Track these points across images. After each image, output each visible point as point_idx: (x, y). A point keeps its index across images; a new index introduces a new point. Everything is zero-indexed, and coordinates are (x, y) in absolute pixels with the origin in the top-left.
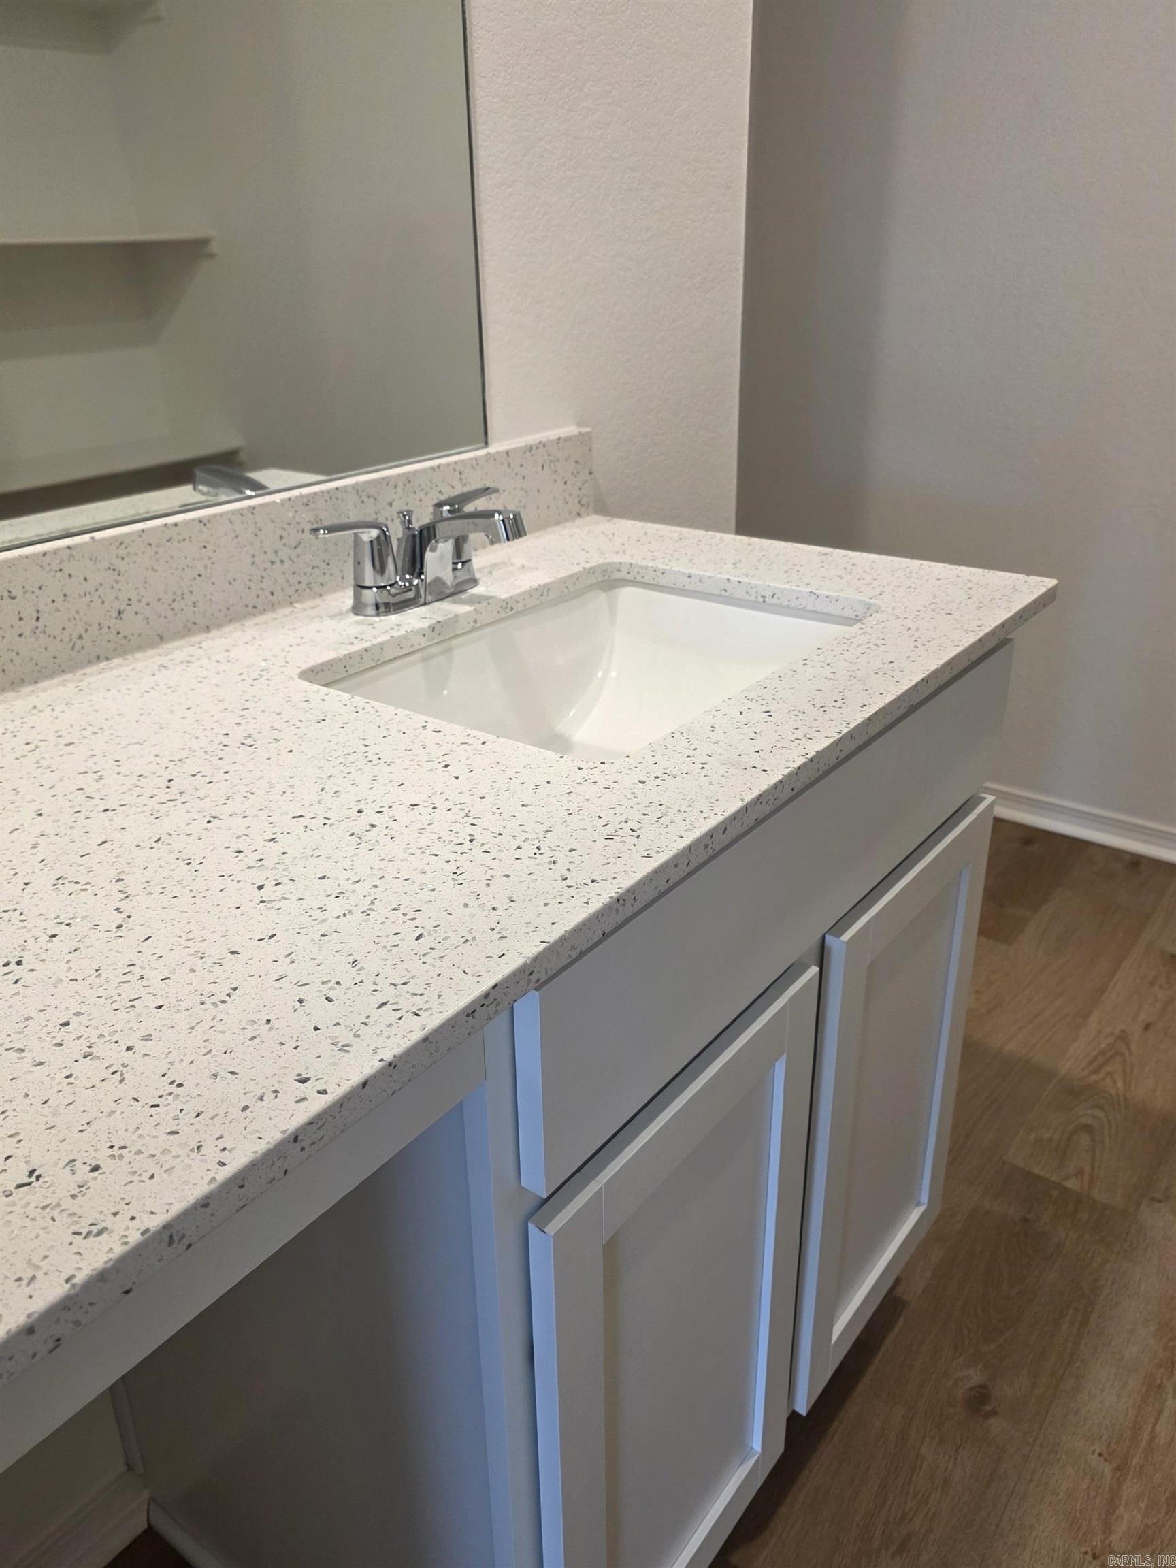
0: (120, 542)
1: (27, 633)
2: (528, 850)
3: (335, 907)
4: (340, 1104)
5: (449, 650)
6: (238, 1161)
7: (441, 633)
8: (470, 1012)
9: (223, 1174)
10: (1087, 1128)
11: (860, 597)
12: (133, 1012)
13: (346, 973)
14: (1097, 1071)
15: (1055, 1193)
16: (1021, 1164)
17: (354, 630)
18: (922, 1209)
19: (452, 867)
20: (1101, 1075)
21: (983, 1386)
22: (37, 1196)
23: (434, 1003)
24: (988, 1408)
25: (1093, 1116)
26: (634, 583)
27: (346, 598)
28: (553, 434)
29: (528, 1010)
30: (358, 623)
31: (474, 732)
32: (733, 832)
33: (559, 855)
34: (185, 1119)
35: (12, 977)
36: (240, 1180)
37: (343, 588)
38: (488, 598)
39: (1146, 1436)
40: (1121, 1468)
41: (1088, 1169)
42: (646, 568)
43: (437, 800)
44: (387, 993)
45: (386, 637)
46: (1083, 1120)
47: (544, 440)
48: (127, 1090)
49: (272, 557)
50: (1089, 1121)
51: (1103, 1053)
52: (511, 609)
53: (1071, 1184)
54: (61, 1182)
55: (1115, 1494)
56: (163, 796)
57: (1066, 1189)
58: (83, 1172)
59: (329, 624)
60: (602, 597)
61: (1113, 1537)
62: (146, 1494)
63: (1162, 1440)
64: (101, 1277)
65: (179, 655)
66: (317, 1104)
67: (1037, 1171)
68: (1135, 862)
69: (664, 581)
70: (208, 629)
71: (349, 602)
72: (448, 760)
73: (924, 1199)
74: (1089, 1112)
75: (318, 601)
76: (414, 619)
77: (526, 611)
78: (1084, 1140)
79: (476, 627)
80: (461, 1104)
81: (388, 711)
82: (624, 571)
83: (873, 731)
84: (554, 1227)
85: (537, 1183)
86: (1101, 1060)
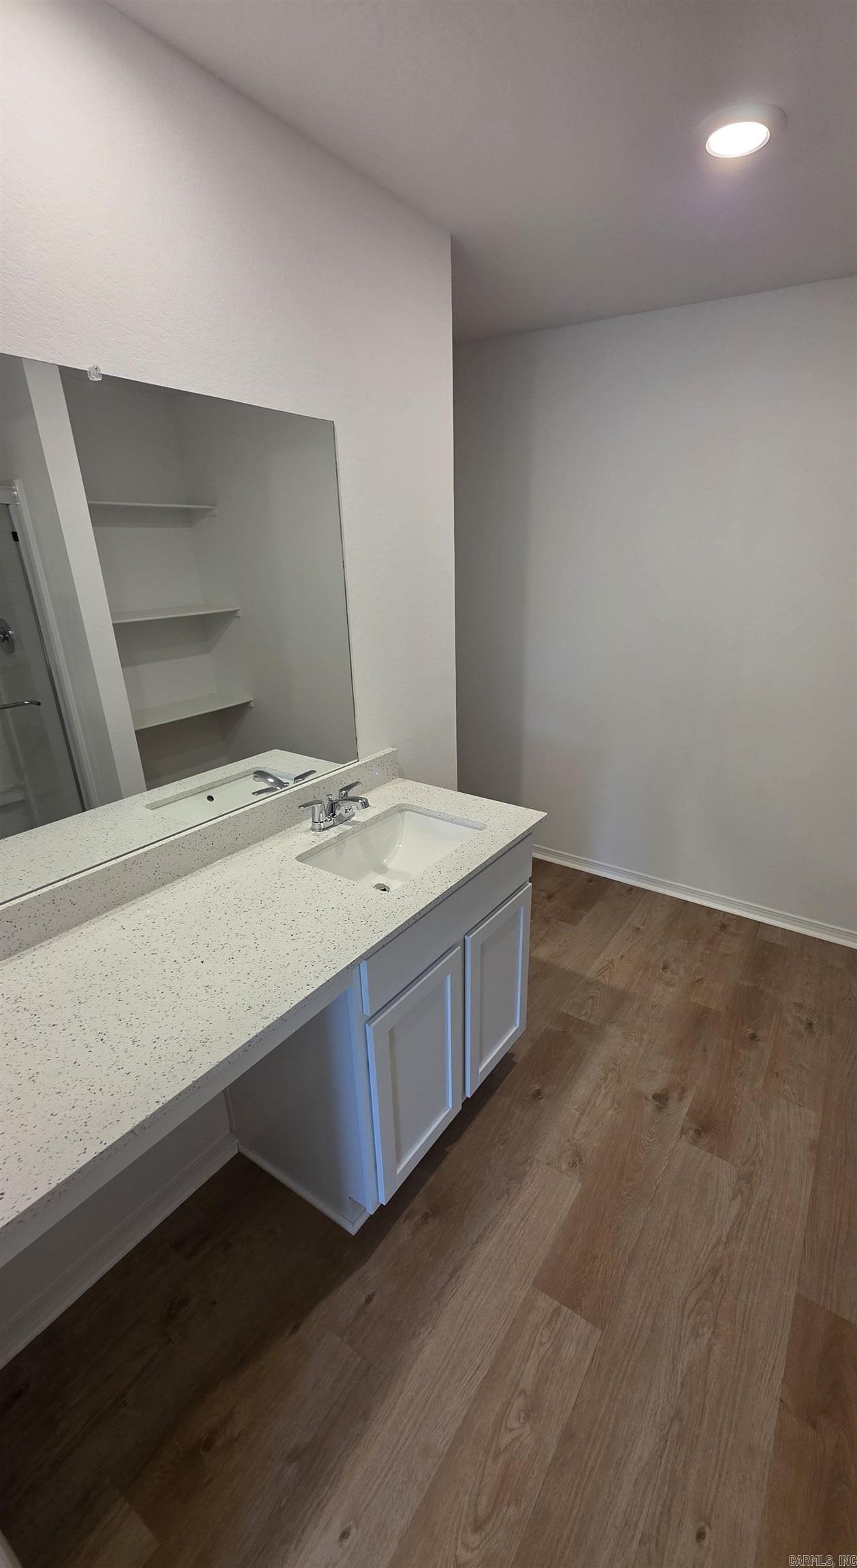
0: (237, 816)
1: (209, 849)
2: (364, 922)
3: (313, 941)
4: (317, 990)
5: (344, 842)
6: (295, 1003)
7: (341, 837)
8: (347, 968)
9: (292, 1006)
10: (592, 997)
11: (481, 821)
12: (265, 970)
13: (317, 959)
14: (600, 975)
15: (576, 1022)
16: (565, 1012)
17: (313, 838)
18: (517, 1027)
19: (343, 928)
20: (601, 976)
21: (540, 1090)
22: (252, 1011)
23: (338, 966)
24: (540, 1097)
25: (595, 993)
26: (410, 810)
27: (308, 824)
28: (381, 753)
29: (364, 965)
30: (314, 835)
31: (351, 881)
32: (422, 914)
33: (372, 924)
34: (282, 994)
35: (232, 962)
36: (295, 1007)
37: (307, 819)
38: (358, 822)
39: (592, 1103)
40: (582, 1114)
41: (589, 1013)
42: (414, 806)
43: (340, 906)
44: (327, 964)
45: (323, 841)
46: (591, 994)
47: (379, 756)
48: (267, 989)
49: (284, 812)
50: (594, 994)
51: (603, 968)
52: (365, 825)
53: (583, 1018)
54: (257, 1009)
55: (579, 1121)
56: (260, 906)
57: (580, 1020)
58: (261, 1007)
59: (304, 836)
60: (399, 814)
61: (576, 1135)
62: (237, 1141)
63: (597, 1104)
64: (269, 1026)
65: (256, 851)
66: (312, 990)
67: (571, 1014)
68: (631, 888)
69: (420, 811)
70: (264, 839)
71: (310, 825)
72: (342, 892)
73: (518, 1023)
74: (594, 991)
75: (299, 825)
76: (332, 833)
77: (371, 824)
78: (590, 1001)
79: (353, 832)
80: (346, 991)
81: (325, 873)
82: (407, 805)
83: (471, 877)
84: (372, 1025)
85: (368, 1013)
86: (602, 970)
